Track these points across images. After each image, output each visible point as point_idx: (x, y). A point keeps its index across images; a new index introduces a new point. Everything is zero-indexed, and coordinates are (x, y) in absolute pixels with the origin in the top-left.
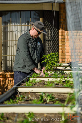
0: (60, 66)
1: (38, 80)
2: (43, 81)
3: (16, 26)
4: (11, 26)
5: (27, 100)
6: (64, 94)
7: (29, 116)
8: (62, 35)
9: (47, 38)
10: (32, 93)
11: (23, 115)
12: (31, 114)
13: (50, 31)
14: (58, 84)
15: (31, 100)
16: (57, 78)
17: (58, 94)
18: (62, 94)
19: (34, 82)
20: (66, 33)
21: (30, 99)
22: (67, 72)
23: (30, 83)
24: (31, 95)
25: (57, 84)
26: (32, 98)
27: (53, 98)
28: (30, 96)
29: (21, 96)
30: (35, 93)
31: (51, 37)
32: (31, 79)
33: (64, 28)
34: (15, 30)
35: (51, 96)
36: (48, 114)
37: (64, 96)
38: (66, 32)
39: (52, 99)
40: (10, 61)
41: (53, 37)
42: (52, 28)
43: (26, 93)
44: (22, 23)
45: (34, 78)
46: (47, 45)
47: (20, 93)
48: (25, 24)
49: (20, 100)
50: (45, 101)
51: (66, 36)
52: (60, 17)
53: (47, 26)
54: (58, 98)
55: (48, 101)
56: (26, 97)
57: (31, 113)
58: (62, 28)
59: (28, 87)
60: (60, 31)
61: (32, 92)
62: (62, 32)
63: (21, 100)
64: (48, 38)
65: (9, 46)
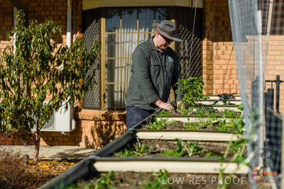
0: (205, 100)
1: (170, 120)
2: (179, 122)
3: (129, 33)
4: (121, 33)
5: (152, 153)
6: (217, 144)
7: (159, 177)
8: (208, 49)
9: (182, 53)
10: (161, 141)
11: (150, 176)
12: (164, 174)
13: (188, 42)
14: (206, 127)
15: (159, 152)
16: (203, 117)
17: (207, 143)
18: (213, 143)
19: (163, 124)
20: (214, 47)
21: (157, 150)
22: (220, 109)
23: (157, 124)
24: (159, 145)
25: (203, 128)
26: (162, 149)
27: (199, 149)
28: (157, 146)
29: (143, 146)
30: (167, 140)
31: (189, 52)
32: (158, 119)
33: (210, 37)
34: (128, 40)
35: (195, 145)
36: (192, 174)
37: (217, 146)
38: (215, 44)
39: (197, 151)
40: (120, 93)
41: (192, 52)
42: (191, 37)
43: (151, 140)
44: (140, 28)
45: (163, 117)
46: (182, 65)
47: (140, 140)
48: (145, 30)
49: (141, 153)
50: (186, 154)
51: (215, 52)
52: (205, 19)
53: (182, 33)
54: (206, 149)
55: (190, 154)
56: (151, 147)
57: (163, 171)
58: (208, 38)
59: (155, 130)
60: (205, 42)
61: (162, 138)
62: (208, 45)
63: (144, 152)
64: (184, 54)
65: (118, 68)
